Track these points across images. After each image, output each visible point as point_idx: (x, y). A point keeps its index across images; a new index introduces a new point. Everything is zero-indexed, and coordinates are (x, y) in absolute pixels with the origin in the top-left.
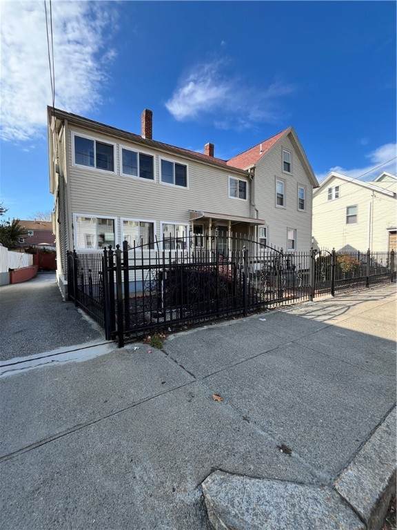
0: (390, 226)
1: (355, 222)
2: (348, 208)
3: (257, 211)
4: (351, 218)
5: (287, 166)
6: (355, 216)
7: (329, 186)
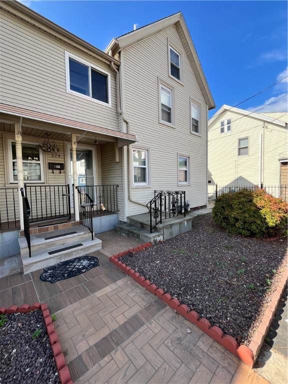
0: (282, 156)
1: (247, 153)
2: (240, 140)
3: (127, 123)
4: (242, 150)
5: (175, 71)
6: (247, 147)
7: (222, 120)
